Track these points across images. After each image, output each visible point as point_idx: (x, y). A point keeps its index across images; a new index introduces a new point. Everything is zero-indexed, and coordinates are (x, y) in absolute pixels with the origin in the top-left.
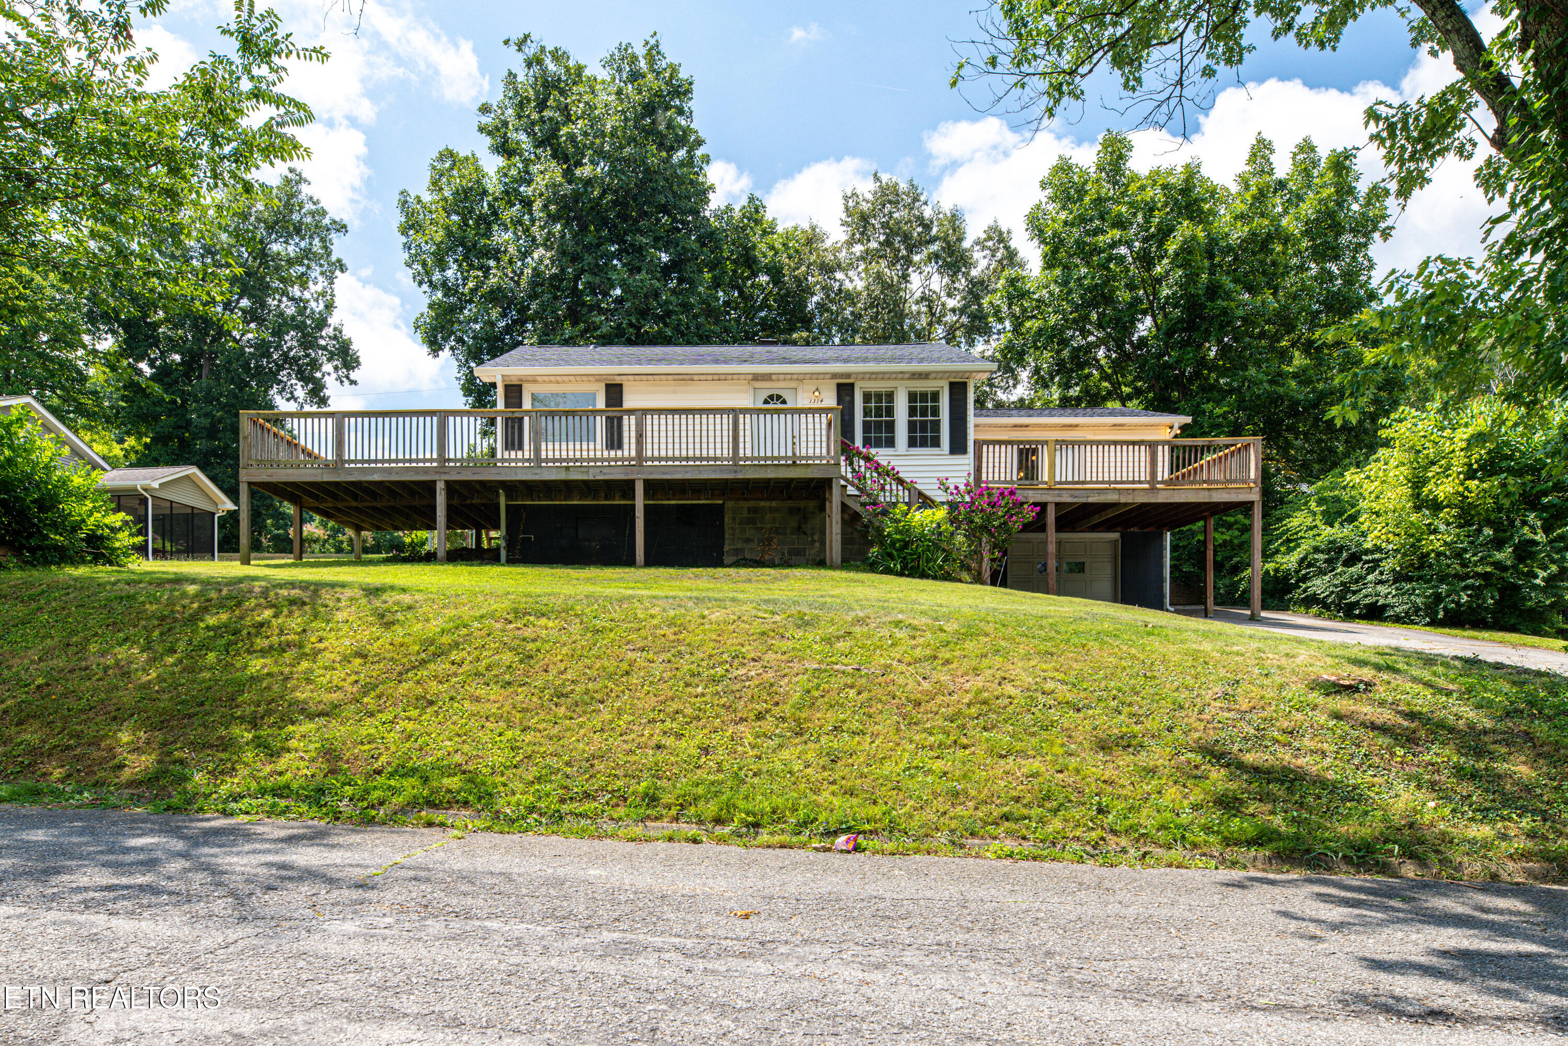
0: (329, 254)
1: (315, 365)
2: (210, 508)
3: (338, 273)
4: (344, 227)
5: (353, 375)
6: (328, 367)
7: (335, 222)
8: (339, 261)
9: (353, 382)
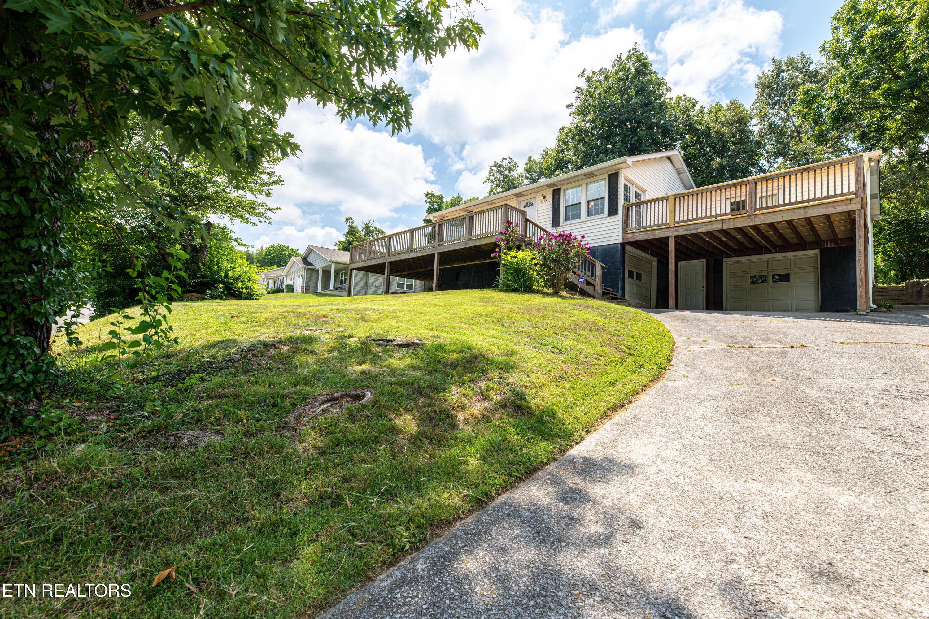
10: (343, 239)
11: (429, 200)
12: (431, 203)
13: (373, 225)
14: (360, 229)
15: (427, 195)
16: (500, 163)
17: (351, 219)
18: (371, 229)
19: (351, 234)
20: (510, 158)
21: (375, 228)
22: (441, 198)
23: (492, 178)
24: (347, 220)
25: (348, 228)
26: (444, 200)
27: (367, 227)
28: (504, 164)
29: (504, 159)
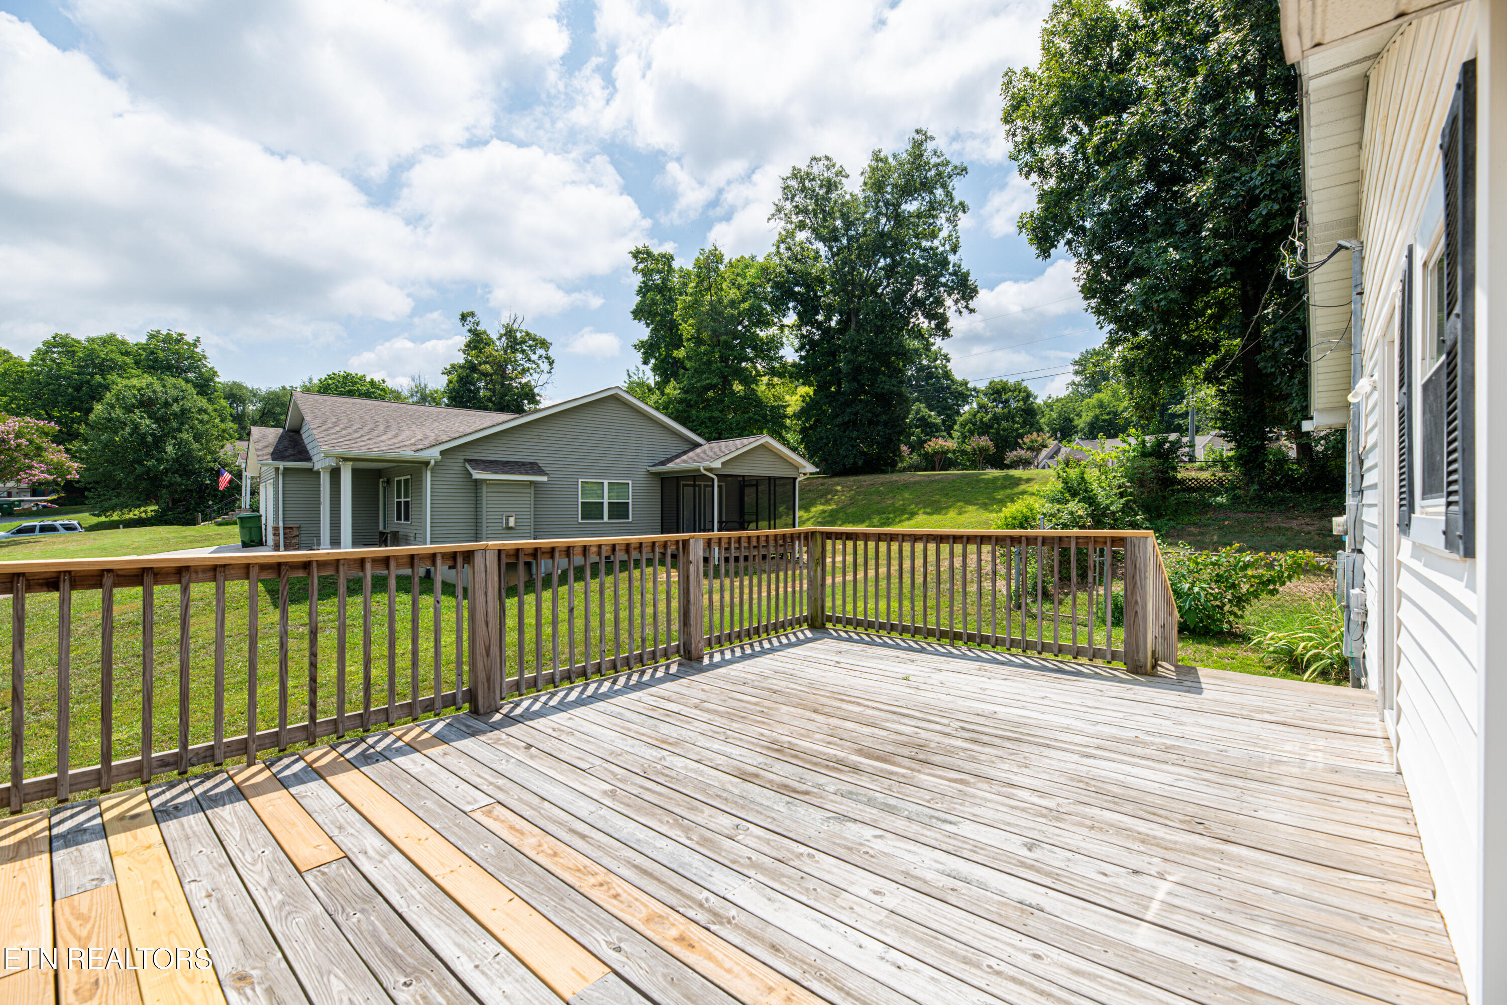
0: (952, 200)
1: (939, 302)
2: (788, 473)
3: (960, 214)
4: (965, 169)
5: (972, 304)
6: (949, 302)
7: (956, 167)
8: (961, 204)
9: (972, 311)
10: (460, 359)
11: (641, 266)
12: (646, 273)
13: (523, 328)
14: (494, 336)
15: (636, 255)
16: (804, 168)
17: (472, 314)
18: (519, 335)
19: (475, 348)
20: (827, 158)
21: (528, 334)
22: (668, 259)
23: (788, 206)
24: (464, 317)
25: (468, 337)
26: (676, 265)
27: (509, 333)
28: (815, 170)
29: (814, 159)
